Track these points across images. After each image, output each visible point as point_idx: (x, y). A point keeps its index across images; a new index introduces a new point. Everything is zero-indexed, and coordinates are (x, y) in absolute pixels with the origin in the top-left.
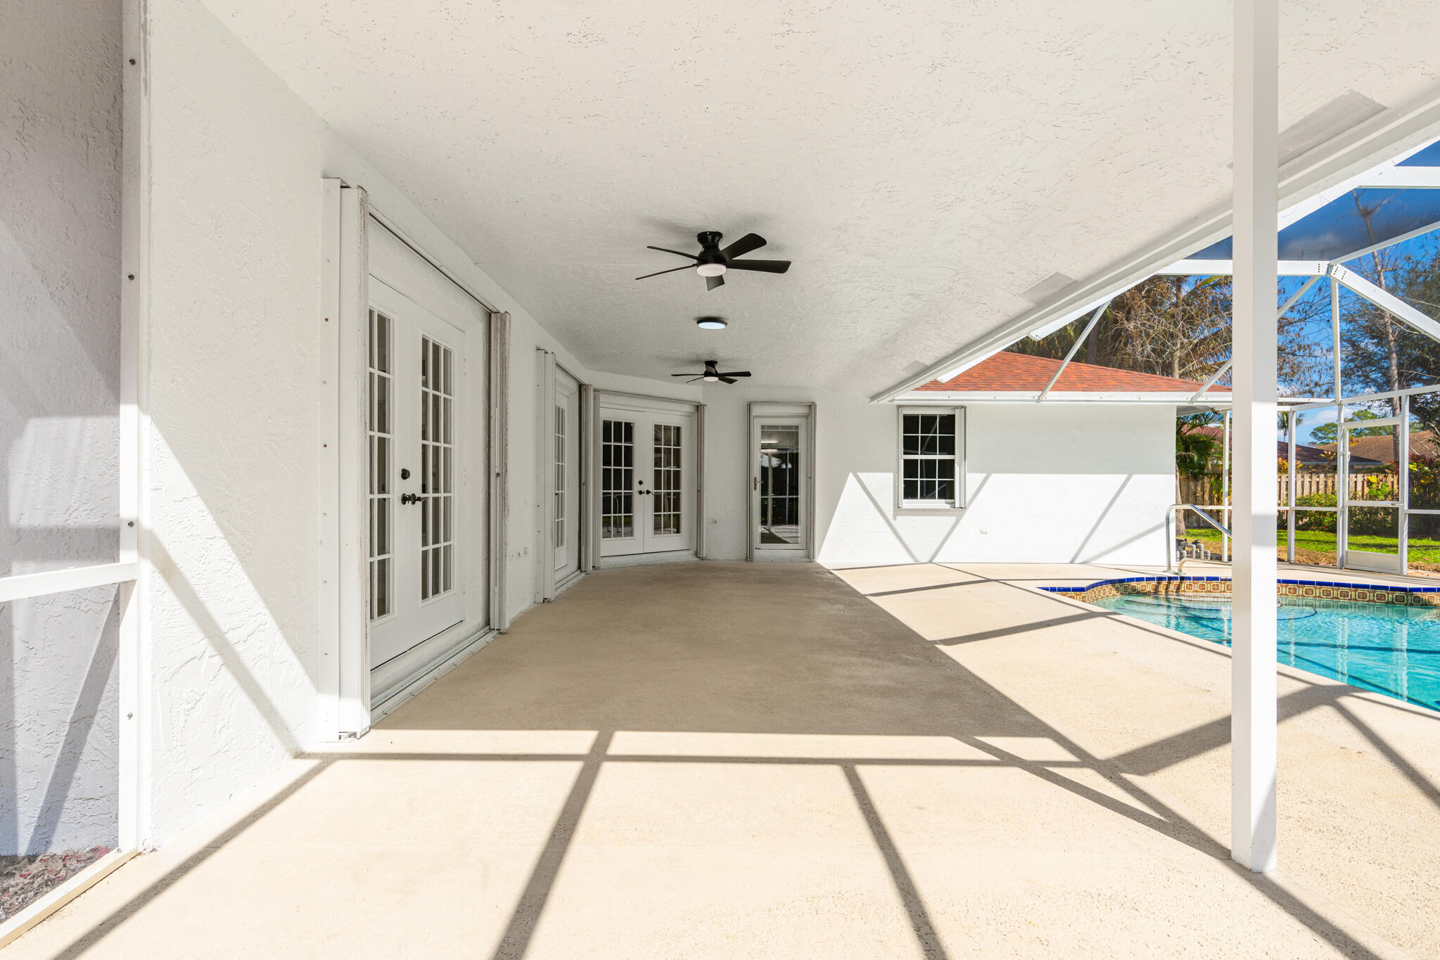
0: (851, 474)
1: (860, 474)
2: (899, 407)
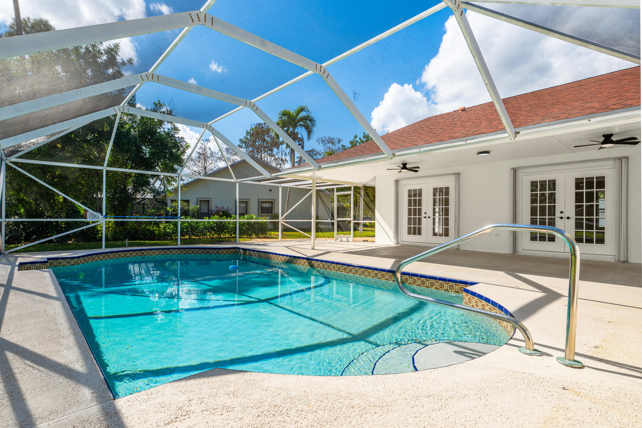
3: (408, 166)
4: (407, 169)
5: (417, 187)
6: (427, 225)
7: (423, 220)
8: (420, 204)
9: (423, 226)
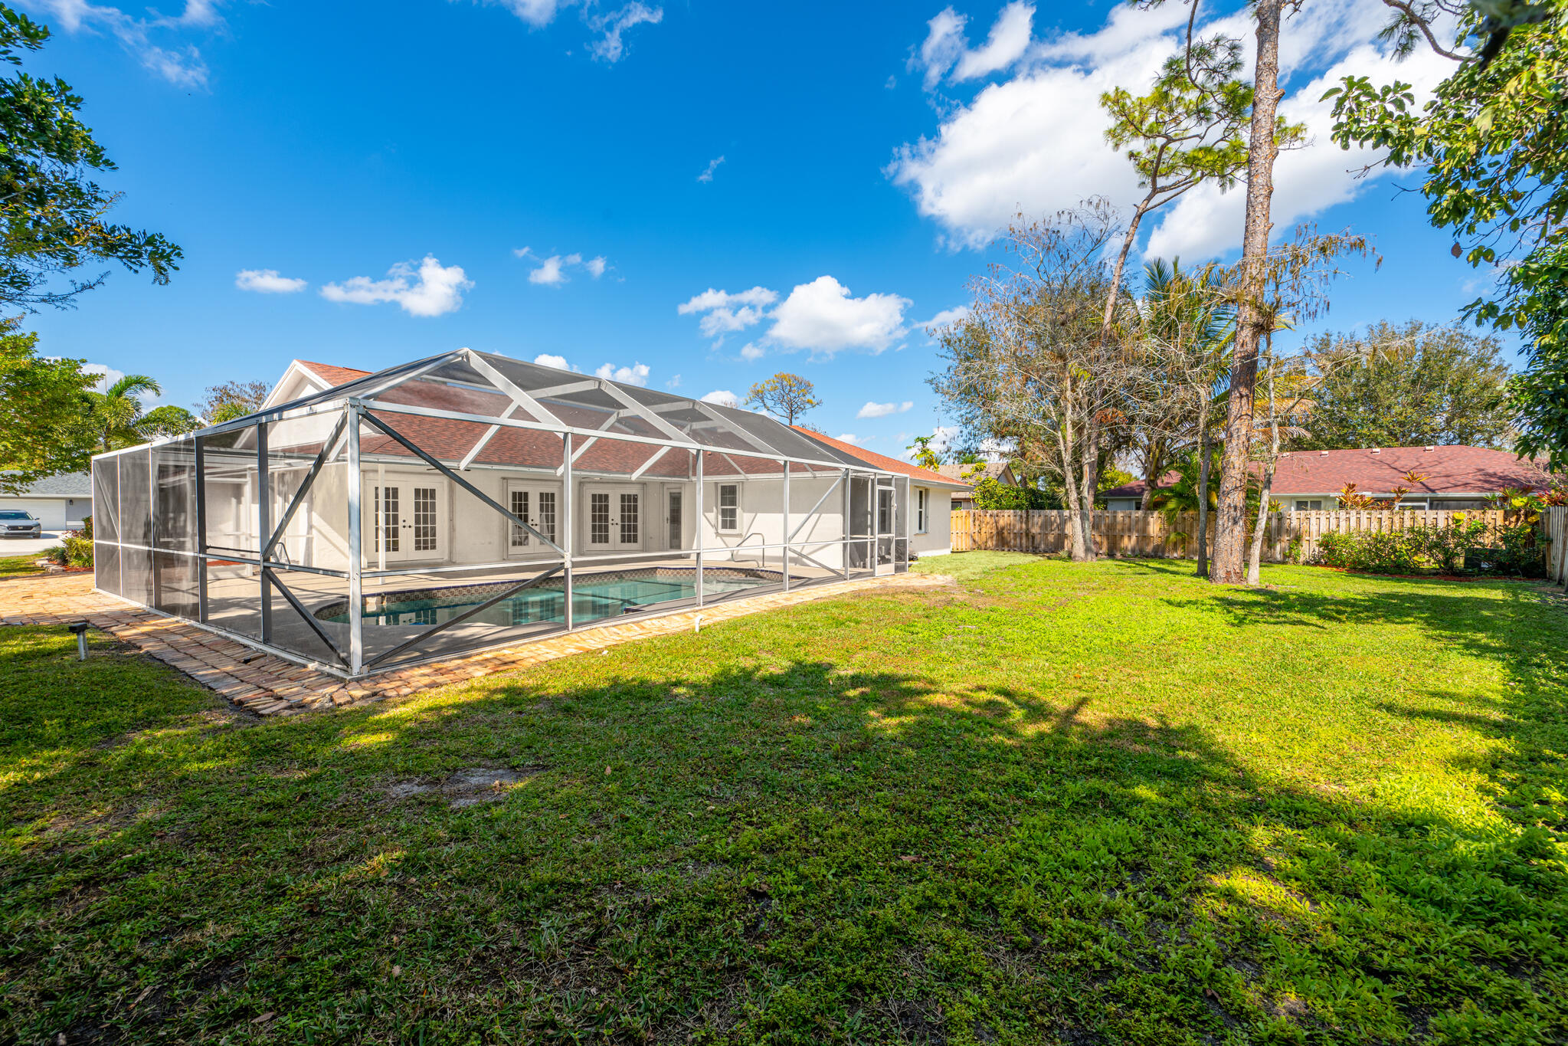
1: (705, 514)
5: (391, 485)
6: (407, 537)
7: (401, 531)
8: (396, 509)
9: (401, 539)
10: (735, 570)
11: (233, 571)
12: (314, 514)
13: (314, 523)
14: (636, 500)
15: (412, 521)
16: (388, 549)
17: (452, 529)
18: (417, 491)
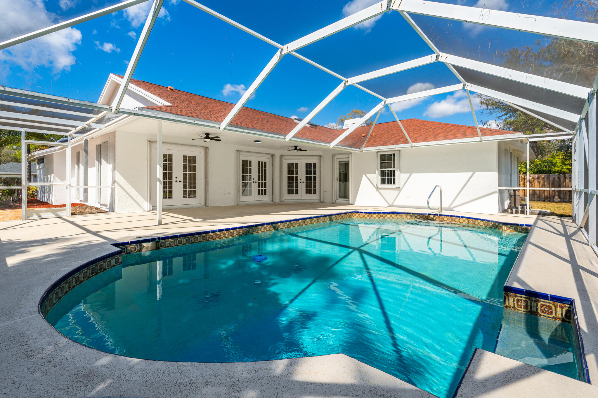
0: (364, 175)
1: (367, 175)
2: (377, 152)
3: (210, 136)
4: (209, 138)
5: (168, 152)
6: (178, 188)
7: (174, 184)
8: (171, 169)
9: (174, 190)
10: (408, 214)
11: (53, 212)
12: (116, 172)
13: (116, 179)
14: (315, 167)
15: (181, 178)
16: (165, 197)
17: (206, 183)
18: (185, 157)
